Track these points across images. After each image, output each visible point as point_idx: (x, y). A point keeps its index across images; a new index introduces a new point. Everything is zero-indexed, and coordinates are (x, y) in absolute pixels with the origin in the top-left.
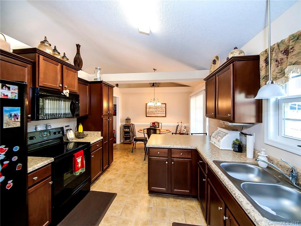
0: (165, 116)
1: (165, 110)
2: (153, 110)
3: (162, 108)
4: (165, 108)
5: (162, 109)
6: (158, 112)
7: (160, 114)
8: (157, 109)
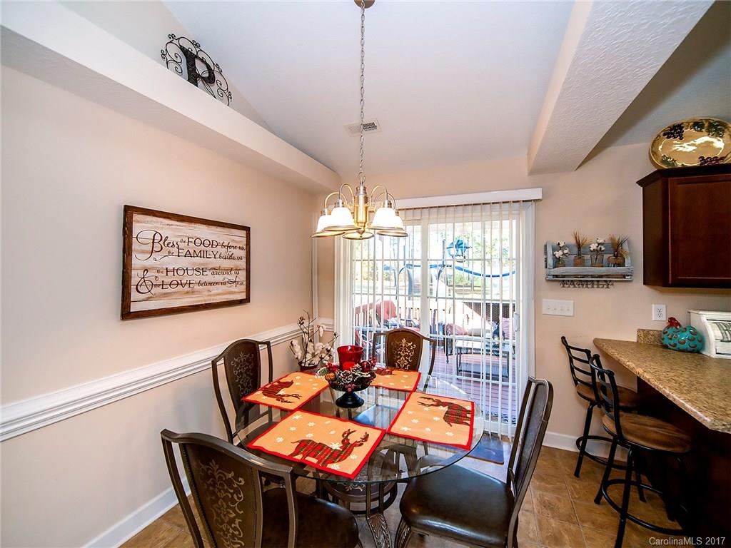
0: (243, 296)
1: (243, 264)
2: (183, 262)
3: (232, 250)
4: (243, 253)
5: (231, 257)
6: (209, 277)
7: (221, 288)
8: (202, 254)
